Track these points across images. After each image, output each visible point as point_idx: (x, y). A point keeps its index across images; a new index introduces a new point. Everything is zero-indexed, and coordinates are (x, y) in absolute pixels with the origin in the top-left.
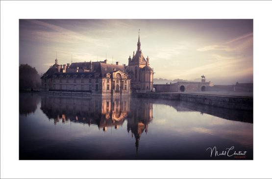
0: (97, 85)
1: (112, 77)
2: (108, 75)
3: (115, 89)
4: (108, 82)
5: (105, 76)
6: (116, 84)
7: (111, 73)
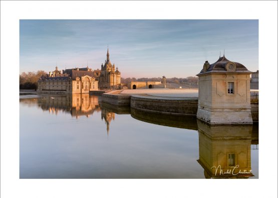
0: (70, 86)
1: (81, 80)
2: (78, 79)
3: (84, 88)
4: (78, 83)
5: (75, 80)
6: (84, 85)
7: (80, 78)
